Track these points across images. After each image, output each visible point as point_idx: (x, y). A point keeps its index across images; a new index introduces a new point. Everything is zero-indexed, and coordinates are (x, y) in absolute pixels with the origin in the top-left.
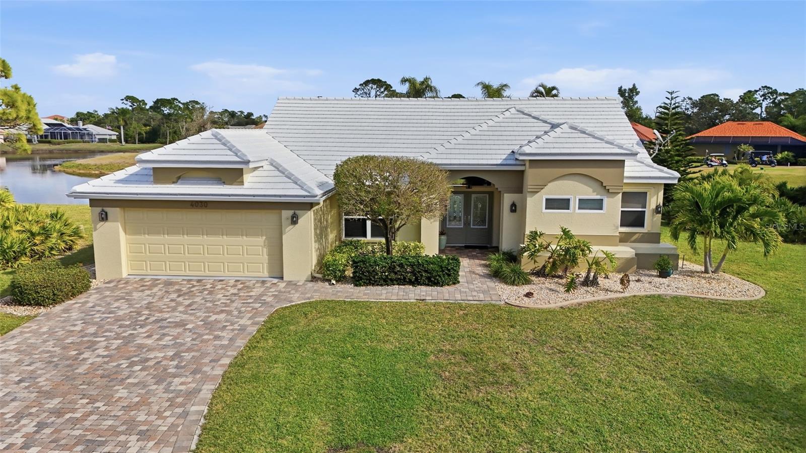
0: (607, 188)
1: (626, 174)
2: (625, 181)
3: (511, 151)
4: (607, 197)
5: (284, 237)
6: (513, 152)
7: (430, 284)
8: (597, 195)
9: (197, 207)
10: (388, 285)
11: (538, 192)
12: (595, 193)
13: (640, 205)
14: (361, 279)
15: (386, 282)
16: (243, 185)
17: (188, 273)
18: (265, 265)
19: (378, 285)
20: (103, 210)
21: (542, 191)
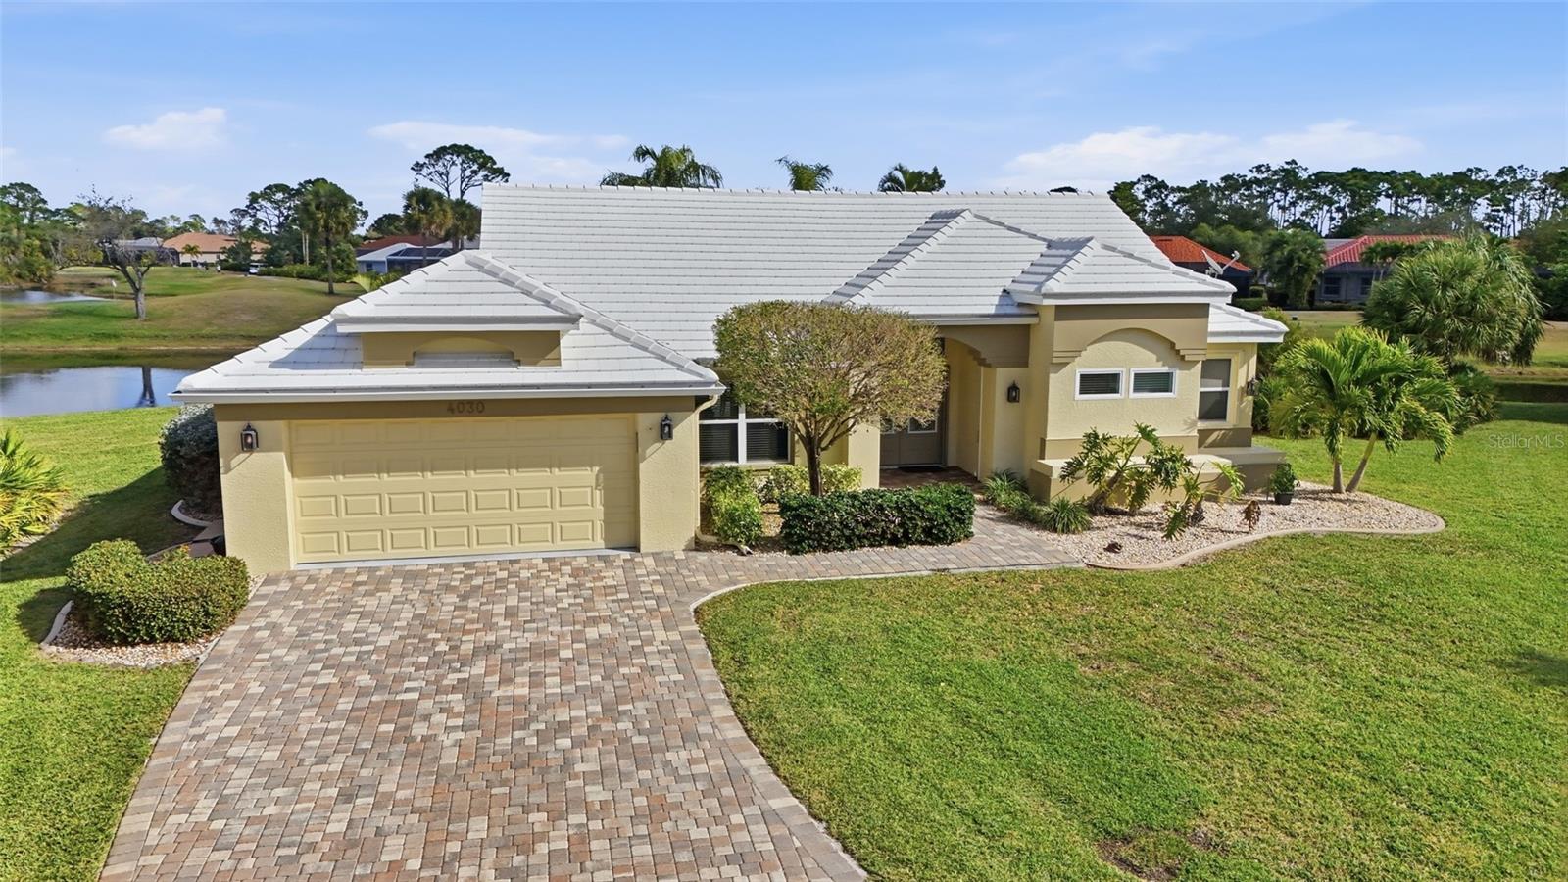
0: (1182, 353)
1: (1211, 328)
2: (1210, 340)
3: (1001, 289)
4: (1180, 370)
5: (642, 466)
6: (1005, 291)
7: (929, 540)
8: (1164, 365)
9: (460, 412)
10: (852, 548)
11: (1068, 363)
12: (1161, 363)
13: (1221, 382)
14: (802, 538)
15: (851, 541)
16: (560, 365)
17: (433, 550)
18: (599, 525)
19: (835, 548)
20: (249, 428)
21: (1077, 359)
